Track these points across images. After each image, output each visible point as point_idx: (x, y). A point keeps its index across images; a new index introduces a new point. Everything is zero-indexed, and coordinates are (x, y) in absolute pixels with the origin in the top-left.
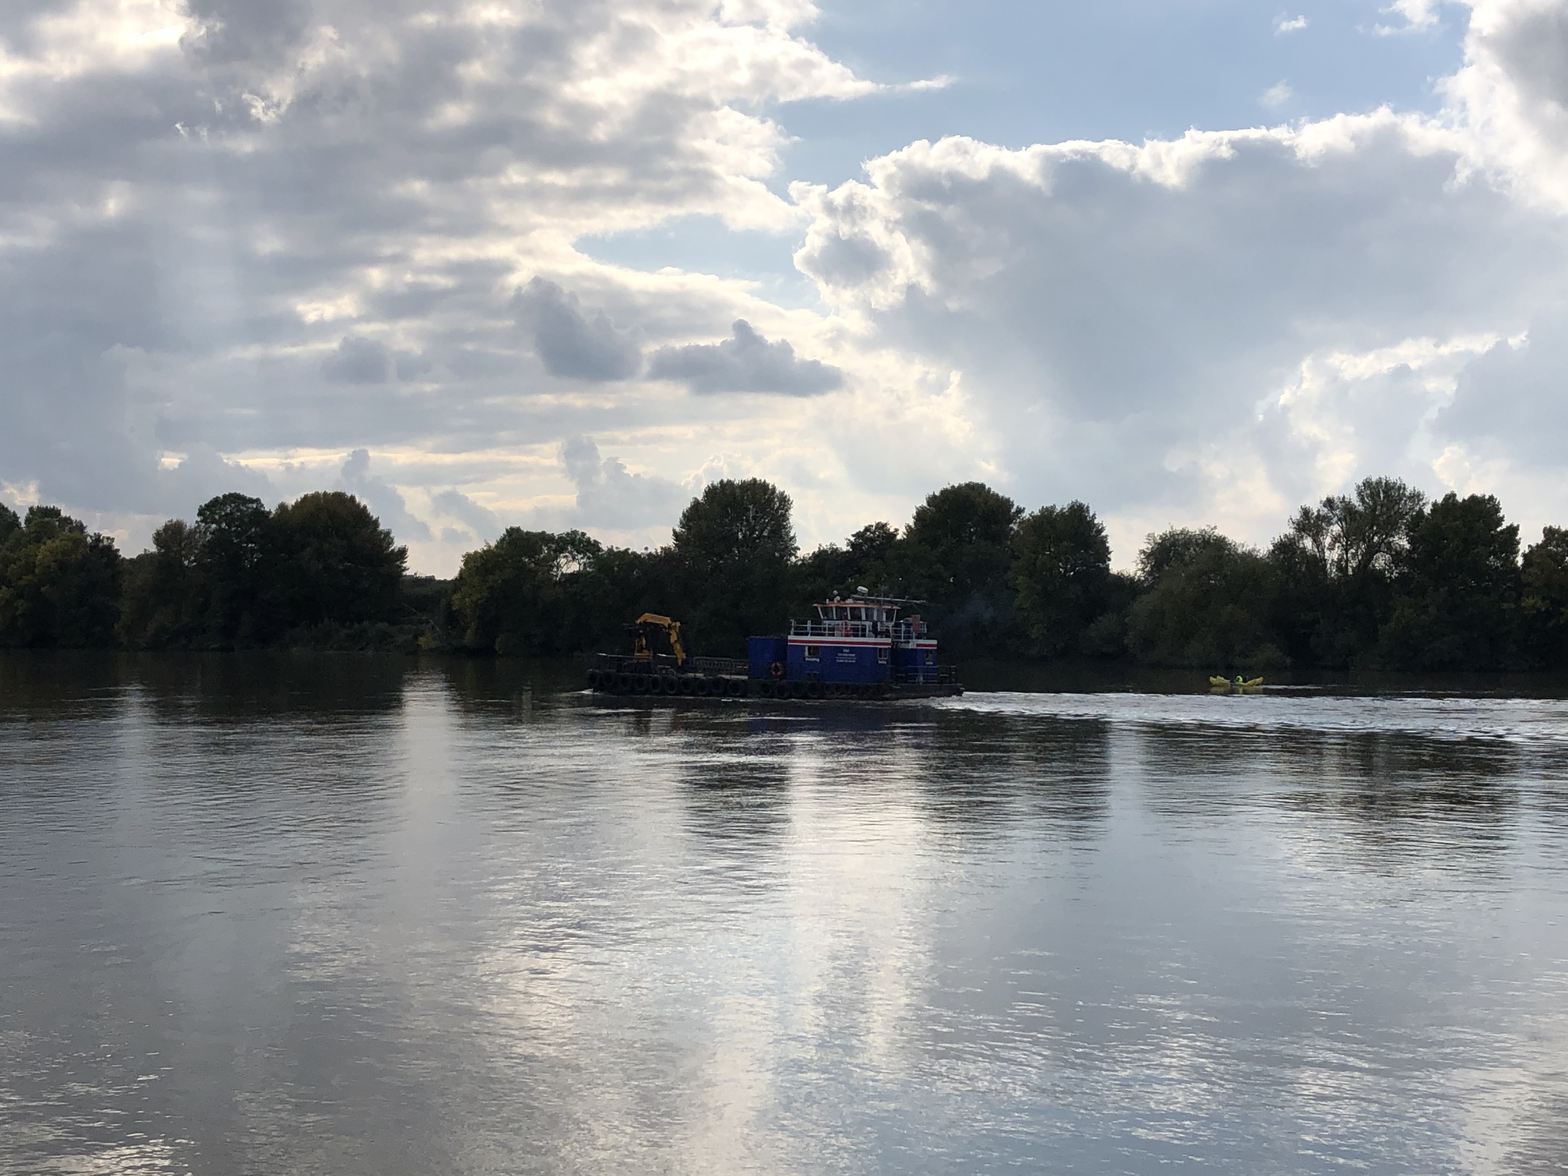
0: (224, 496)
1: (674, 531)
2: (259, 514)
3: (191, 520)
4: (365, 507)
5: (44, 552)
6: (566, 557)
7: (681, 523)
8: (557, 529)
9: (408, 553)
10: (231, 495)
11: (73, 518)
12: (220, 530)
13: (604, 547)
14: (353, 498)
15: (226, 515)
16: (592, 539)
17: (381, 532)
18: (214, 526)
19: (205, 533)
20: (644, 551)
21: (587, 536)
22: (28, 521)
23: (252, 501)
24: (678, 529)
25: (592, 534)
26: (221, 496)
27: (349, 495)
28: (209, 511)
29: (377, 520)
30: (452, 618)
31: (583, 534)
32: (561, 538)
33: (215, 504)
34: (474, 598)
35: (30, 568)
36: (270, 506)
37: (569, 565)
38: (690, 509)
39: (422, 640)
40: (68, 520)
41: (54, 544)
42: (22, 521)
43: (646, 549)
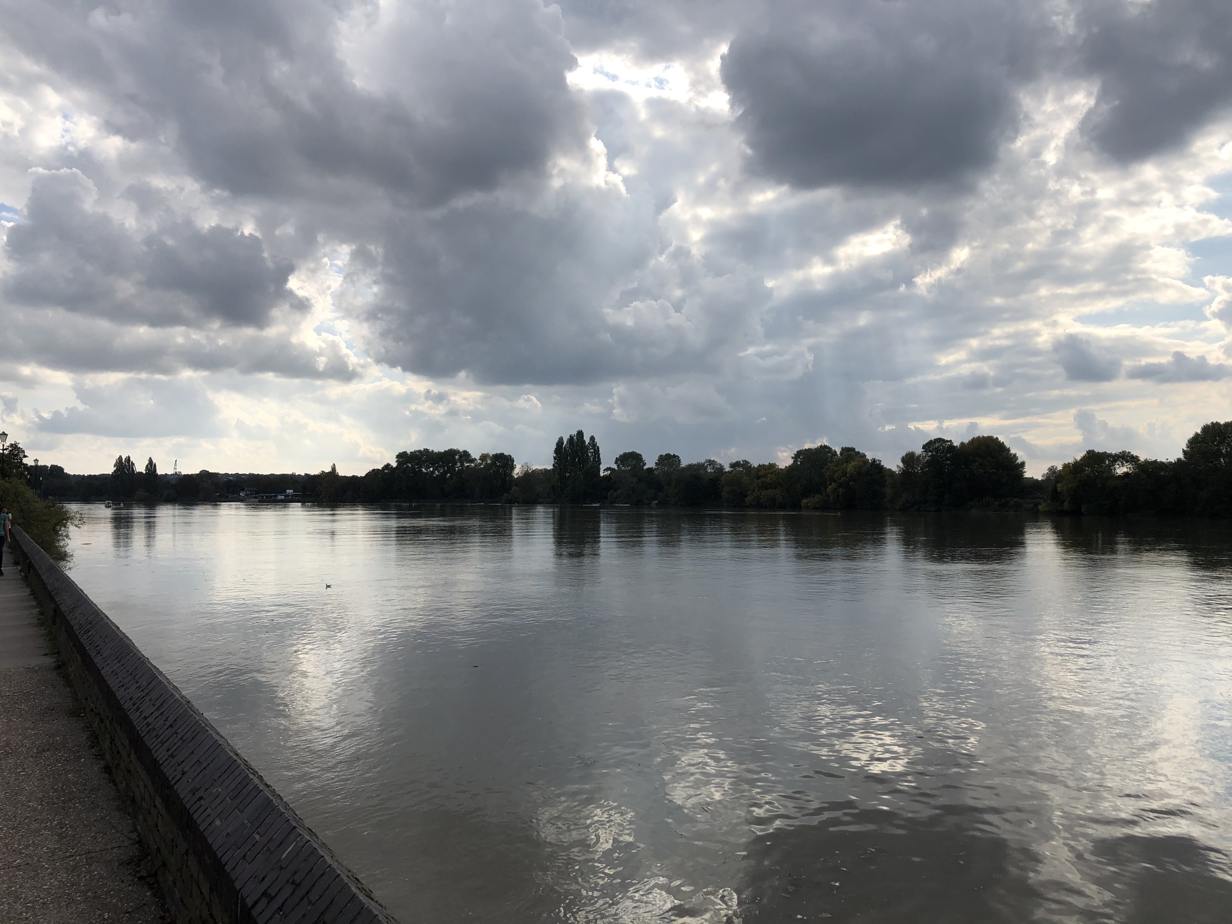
0: (935, 439)
1: (1183, 450)
2: (952, 448)
3: (918, 450)
4: (1003, 442)
5: (850, 467)
6: (1119, 464)
7: (1187, 445)
8: (1114, 449)
9: (1026, 464)
10: (938, 439)
11: (861, 452)
12: (932, 455)
13: (1142, 459)
14: (997, 438)
15: (936, 448)
16: (1134, 455)
17: (1012, 454)
18: (930, 453)
19: (925, 457)
20: (1166, 461)
21: (1132, 453)
22: (841, 454)
23: (948, 441)
24: (1185, 449)
25: (1134, 453)
26: (933, 439)
27: (995, 437)
28: (927, 447)
29: (1009, 448)
30: (1055, 495)
31: (1129, 453)
32: (1116, 455)
33: (930, 443)
34: (1070, 486)
35: (845, 474)
36: (956, 444)
37: (1121, 470)
38: (1193, 438)
39: (1040, 507)
40: (859, 453)
41: (855, 463)
42: (838, 453)
43: (1167, 459)
